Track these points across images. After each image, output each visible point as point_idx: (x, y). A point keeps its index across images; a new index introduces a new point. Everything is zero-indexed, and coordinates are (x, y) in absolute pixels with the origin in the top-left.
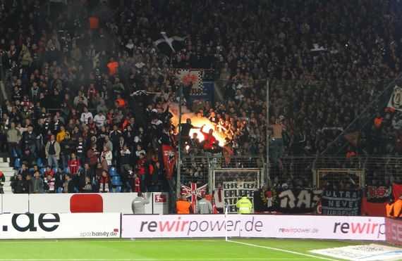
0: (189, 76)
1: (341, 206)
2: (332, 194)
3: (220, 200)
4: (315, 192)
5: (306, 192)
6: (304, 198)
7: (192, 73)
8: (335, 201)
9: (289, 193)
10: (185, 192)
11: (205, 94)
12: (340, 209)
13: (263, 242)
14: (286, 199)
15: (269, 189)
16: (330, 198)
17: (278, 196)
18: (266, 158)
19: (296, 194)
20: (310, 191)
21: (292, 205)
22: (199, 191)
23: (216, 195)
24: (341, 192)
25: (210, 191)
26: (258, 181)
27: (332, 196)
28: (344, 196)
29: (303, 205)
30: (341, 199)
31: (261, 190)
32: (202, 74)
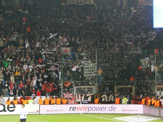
0: (65, 50)
2: (122, 96)
3: (78, 99)
4: (115, 95)
5: (112, 95)
6: (111, 98)
7: (67, 49)
9: (105, 96)
10: (64, 96)
11: (72, 57)
13: (95, 115)
14: (104, 98)
15: (97, 94)
17: (101, 97)
18: (96, 82)
19: (108, 96)
21: (106, 100)
22: (70, 95)
24: (126, 95)
25: (74, 95)
26: (93, 91)
29: (111, 100)
31: (94, 95)
32: (71, 49)
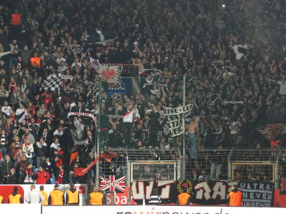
0: (108, 70)
1: (255, 197)
2: (246, 186)
3: (138, 192)
4: (230, 184)
5: (221, 184)
6: (219, 190)
7: (111, 68)
8: (249, 193)
9: (205, 185)
10: (103, 184)
11: (124, 89)
12: (254, 200)
14: (201, 191)
15: (185, 182)
16: (245, 190)
17: (193, 188)
18: (182, 151)
19: (211, 185)
20: (224, 183)
21: (207, 196)
22: (116, 184)
23: (134, 187)
24: (255, 185)
25: (128, 183)
26: (175, 173)
27: (246, 188)
28: (258, 188)
29: (219, 196)
30: (254, 191)
31: (177, 182)
32: (120, 69)
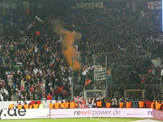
1: (136, 104)
2: (132, 100)
4: (125, 99)
5: (122, 98)
8: (133, 103)
9: (115, 99)
10: (75, 100)
12: (135, 106)
13: (105, 119)
14: (114, 102)
15: (107, 98)
17: (111, 101)
18: (106, 86)
19: (118, 99)
21: (116, 104)
22: (80, 99)
24: (135, 99)
25: (85, 99)
26: (103, 95)
28: (137, 100)
30: (135, 102)
31: (104, 98)
32: (80, 53)
